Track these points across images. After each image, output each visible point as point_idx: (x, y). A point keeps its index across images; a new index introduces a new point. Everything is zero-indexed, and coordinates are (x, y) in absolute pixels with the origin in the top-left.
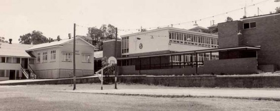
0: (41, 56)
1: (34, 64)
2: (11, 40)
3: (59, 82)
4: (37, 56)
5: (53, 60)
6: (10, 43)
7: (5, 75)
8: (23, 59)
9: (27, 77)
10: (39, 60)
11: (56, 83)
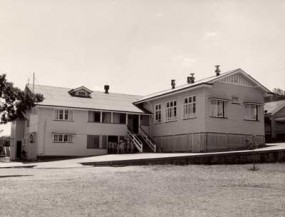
0: (164, 111)
1: (148, 125)
2: (107, 88)
3: (215, 160)
4: (154, 111)
5: (192, 115)
6: (107, 92)
7: (101, 146)
8: (130, 116)
9: (141, 150)
10: (159, 117)
11: (208, 161)
